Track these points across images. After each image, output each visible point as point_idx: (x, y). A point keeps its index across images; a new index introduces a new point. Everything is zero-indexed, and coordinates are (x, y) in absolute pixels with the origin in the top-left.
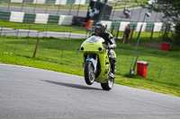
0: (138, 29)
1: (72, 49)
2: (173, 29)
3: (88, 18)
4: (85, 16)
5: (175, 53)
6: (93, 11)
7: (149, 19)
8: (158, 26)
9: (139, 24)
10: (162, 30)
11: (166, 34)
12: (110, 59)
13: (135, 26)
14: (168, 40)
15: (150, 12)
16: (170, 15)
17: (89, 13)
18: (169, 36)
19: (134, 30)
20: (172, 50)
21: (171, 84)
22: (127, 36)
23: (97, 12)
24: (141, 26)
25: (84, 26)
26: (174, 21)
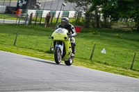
0: (56, 16)
1: (6, 32)
2: (83, 16)
3: (18, 8)
4: (16, 6)
5: (85, 34)
6: (22, 2)
7: (65, 8)
8: (72, 14)
9: (58, 12)
10: (75, 17)
11: (78, 19)
12: (72, 44)
13: (54, 14)
14: (80, 24)
15: (66, 2)
16: (81, 5)
17: (18, 4)
18: (81, 21)
19: (53, 16)
20: (83, 32)
21: (82, 58)
22: (48, 21)
23: (25, 3)
24: (59, 14)
25: (15, 13)
26: (85, 9)
